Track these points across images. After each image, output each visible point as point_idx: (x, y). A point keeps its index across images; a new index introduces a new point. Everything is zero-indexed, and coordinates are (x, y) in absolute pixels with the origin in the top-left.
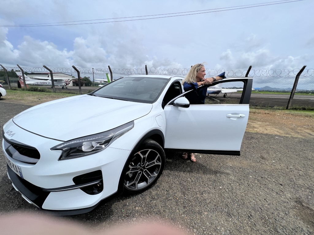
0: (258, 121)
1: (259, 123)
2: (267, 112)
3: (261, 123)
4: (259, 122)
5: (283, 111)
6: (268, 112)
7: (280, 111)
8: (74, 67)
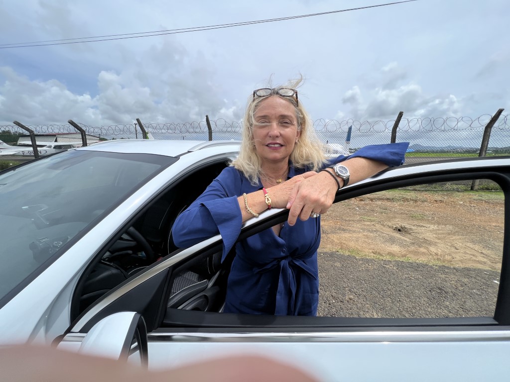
0: (429, 222)
1: (432, 227)
2: (437, 197)
3: (436, 227)
4: (432, 223)
5: (466, 193)
6: (439, 198)
7: (461, 194)
8: (72, 123)
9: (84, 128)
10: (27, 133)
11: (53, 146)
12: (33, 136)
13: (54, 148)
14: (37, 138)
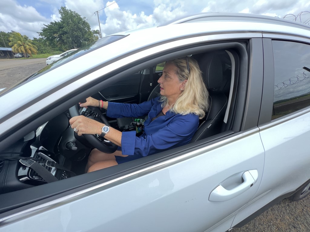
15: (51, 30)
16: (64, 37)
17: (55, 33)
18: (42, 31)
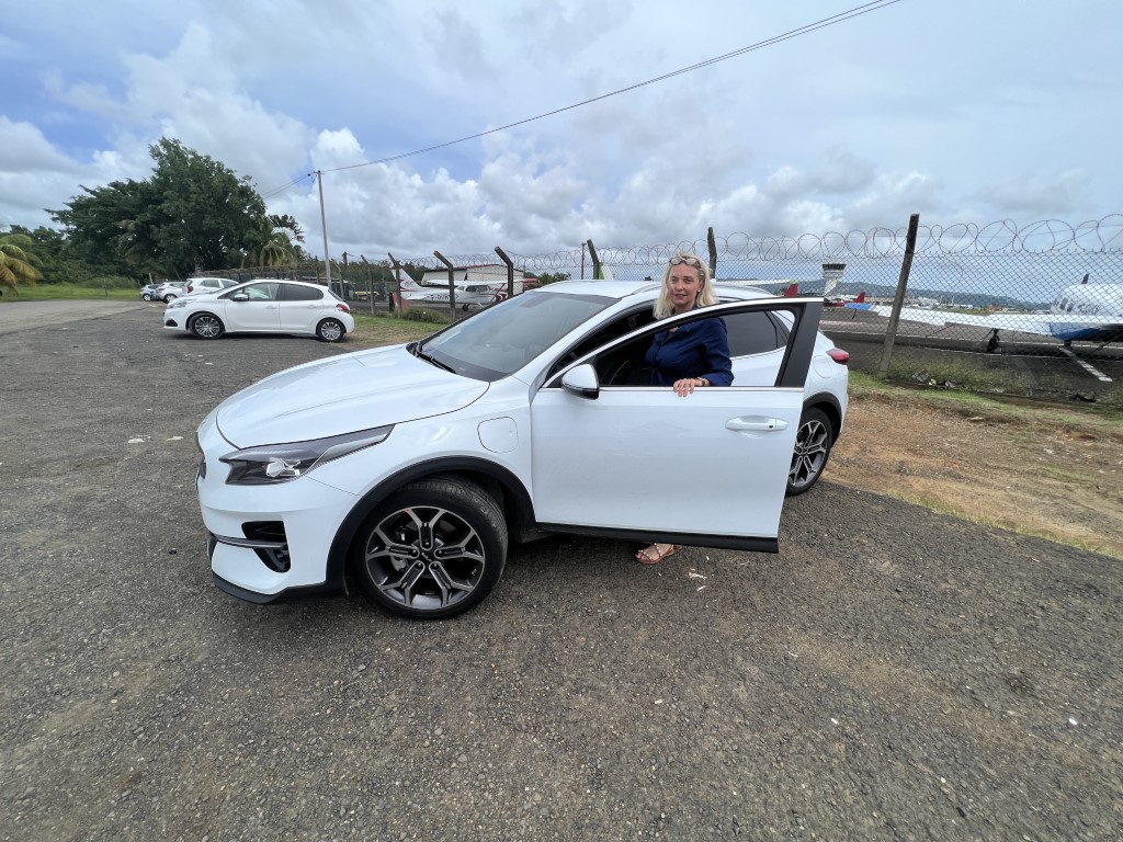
8: (499, 251)
9: (512, 260)
10: (445, 266)
11: (466, 287)
12: (451, 271)
13: (467, 290)
14: (456, 275)
15: (107, 206)
16: (161, 233)
17: (122, 215)
18: (69, 209)
